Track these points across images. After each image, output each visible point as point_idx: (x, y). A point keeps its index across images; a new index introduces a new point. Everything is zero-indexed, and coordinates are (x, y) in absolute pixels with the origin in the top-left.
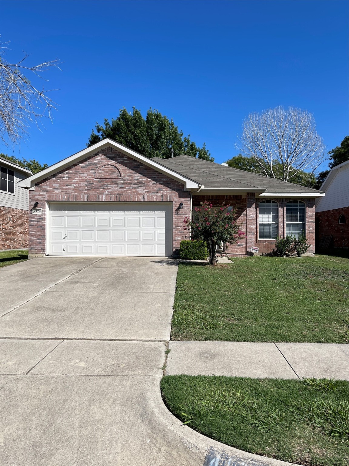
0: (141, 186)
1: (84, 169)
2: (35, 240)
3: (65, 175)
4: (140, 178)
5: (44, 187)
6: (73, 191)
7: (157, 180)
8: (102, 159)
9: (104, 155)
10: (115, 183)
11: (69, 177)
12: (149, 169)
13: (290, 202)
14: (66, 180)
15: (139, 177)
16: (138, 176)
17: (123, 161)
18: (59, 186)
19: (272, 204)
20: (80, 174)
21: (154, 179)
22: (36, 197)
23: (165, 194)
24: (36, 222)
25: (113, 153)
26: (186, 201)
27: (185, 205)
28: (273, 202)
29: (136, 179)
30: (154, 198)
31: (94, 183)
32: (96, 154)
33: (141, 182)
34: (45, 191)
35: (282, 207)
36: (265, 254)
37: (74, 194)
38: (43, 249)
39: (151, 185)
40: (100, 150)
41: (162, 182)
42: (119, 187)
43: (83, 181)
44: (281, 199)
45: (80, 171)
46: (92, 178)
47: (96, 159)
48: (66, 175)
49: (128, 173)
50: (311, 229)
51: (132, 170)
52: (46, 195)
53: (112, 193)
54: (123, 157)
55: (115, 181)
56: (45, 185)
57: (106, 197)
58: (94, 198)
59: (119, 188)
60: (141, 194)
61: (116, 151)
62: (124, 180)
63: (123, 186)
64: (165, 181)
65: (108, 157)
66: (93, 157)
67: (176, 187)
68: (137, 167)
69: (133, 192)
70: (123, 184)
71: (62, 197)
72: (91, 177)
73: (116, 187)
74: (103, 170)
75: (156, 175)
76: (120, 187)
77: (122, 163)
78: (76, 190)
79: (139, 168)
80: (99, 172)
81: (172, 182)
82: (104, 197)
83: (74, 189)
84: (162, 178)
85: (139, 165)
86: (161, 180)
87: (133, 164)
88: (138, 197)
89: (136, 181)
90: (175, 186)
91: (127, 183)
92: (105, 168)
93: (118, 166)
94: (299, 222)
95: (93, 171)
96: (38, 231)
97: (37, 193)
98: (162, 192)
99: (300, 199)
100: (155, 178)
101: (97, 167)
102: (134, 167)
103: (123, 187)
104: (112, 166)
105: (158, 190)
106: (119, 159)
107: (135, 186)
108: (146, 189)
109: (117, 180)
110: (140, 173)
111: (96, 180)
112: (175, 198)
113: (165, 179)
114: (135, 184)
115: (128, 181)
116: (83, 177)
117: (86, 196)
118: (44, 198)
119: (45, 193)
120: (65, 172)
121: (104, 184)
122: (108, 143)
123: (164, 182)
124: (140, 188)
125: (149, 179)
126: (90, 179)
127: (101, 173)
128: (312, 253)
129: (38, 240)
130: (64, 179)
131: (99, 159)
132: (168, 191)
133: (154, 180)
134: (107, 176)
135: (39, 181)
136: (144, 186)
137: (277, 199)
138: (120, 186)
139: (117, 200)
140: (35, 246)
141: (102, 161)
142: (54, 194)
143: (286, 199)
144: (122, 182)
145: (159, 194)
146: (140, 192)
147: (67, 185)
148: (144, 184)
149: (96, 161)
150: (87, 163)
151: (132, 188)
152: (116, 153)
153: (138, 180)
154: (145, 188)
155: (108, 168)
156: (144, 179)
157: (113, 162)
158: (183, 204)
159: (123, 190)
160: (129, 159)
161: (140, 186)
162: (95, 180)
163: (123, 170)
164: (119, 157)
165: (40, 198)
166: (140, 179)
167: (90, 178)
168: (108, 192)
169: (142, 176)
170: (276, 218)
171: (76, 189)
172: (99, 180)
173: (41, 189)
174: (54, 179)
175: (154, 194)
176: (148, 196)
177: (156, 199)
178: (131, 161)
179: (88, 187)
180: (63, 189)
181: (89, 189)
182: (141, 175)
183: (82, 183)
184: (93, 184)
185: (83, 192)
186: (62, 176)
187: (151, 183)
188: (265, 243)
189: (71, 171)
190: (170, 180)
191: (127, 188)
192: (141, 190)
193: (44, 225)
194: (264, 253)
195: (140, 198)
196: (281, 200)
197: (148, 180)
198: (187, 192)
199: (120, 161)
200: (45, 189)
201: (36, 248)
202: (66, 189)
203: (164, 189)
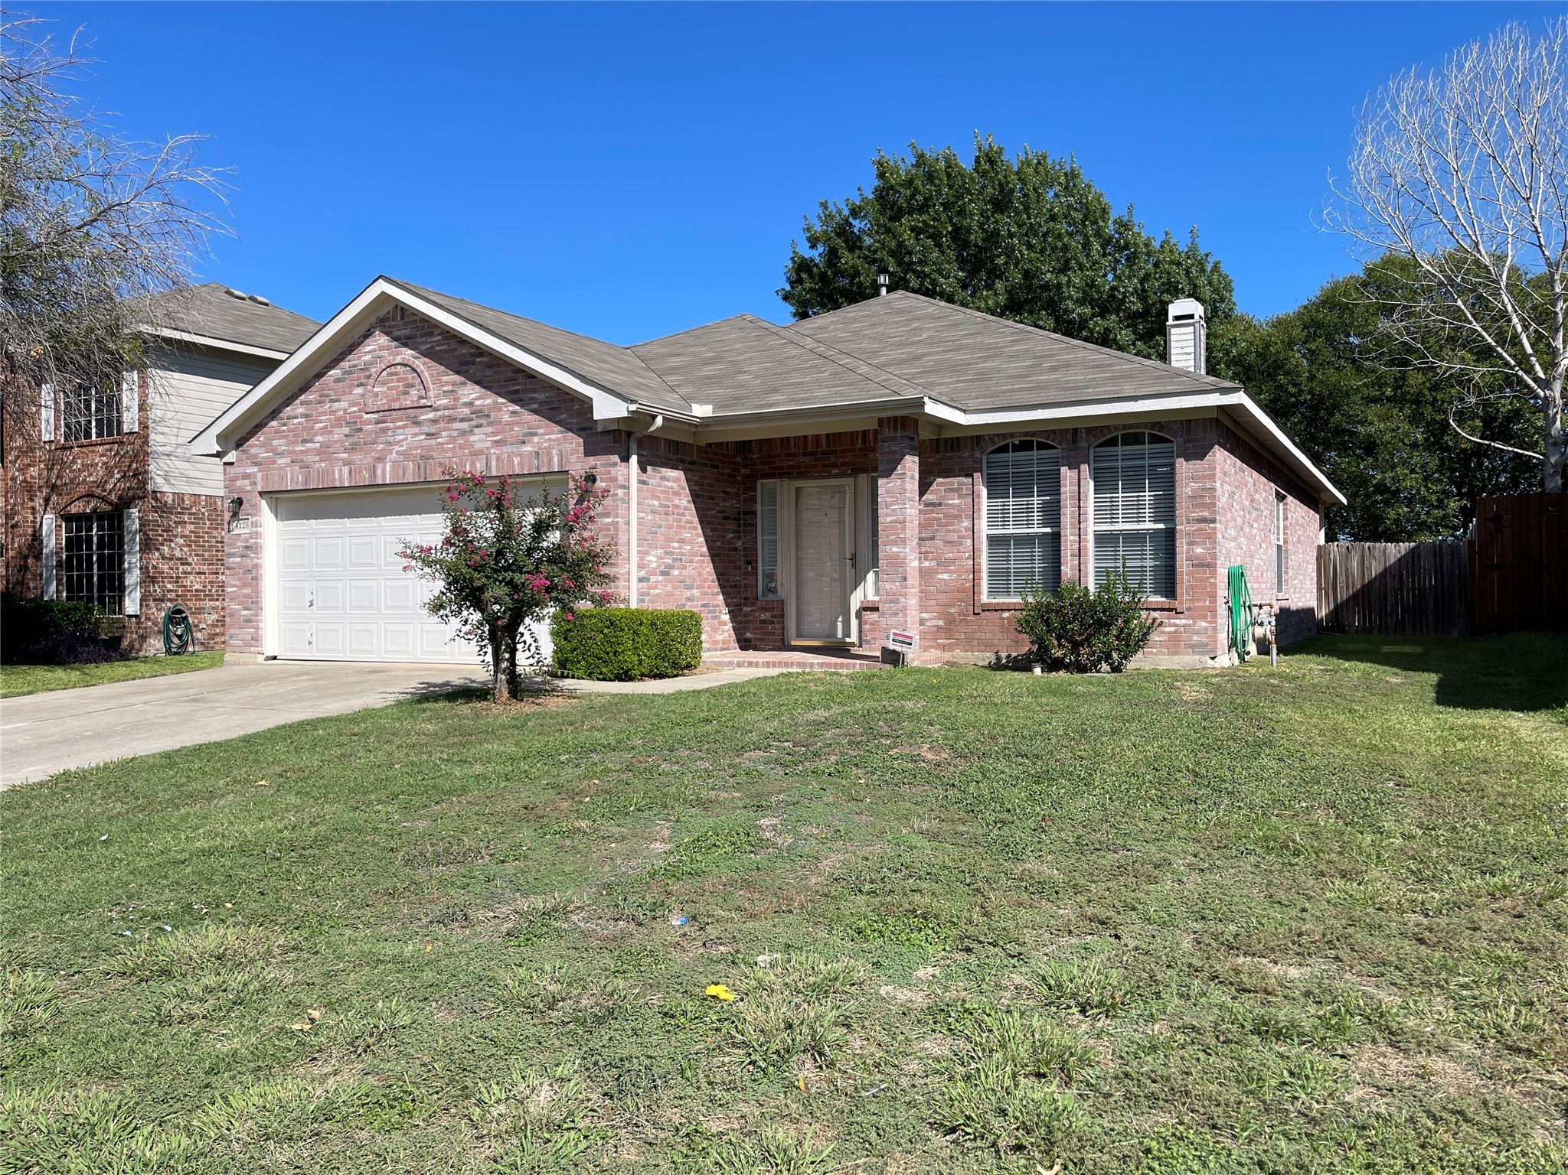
0: (479, 426)
1: (340, 384)
2: (239, 610)
3: (297, 409)
4: (478, 399)
5: (253, 451)
6: (317, 458)
7: (521, 400)
8: (381, 348)
9: (387, 334)
10: (414, 423)
11: (307, 416)
12: (499, 366)
13: (1113, 442)
14: (299, 423)
15: (473, 396)
16: (471, 392)
17: (432, 348)
18: (287, 445)
19: (1035, 454)
20: (332, 401)
21: (515, 396)
22: (239, 483)
23: (545, 448)
24: (238, 559)
25: (406, 324)
26: (604, 466)
27: (602, 480)
28: (1042, 446)
29: (465, 404)
30: (516, 460)
31: (364, 428)
32: (367, 335)
33: (479, 413)
34: (255, 464)
35: (1074, 465)
36: (1009, 656)
37: (317, 465)
38: (256, 639)
39: (506, 418)
40: (373, 319)
41: (535, 406)
42: (422, 434)
43: (339, 422)
44: (1067, 430)
45: (331, 392)
46: (360, 411)
47: (367, 349)
48: (301, 410)
49: (447, 383)
50: (1199, 550)
51: (458, 373)
52: (259, 475)
53: (406, 455)
54: (431, 334)
55: (411, 414)
56: (256, 445)
57: (393, 467)
58: (364, 478)
59: (423, 437)
60: (480, 452)
61: (415, 318)
62: (437, 410)
63: (433, 430)
64: (545, 402)
65: (395, 339)
66: (359, 344)
67: (574, 421)
68: (466, 363)
69: (461, 447)
70: (434, 421)
71: (294, 479)
72: (355, 409)
73: (415, 435)
74: (384, 383)
75: (519, 384)
76: (427, 435)
77: (430, 354)
78: (324, 453)
79: (473, 363)
80: (375, 390)
81: (564, 401)
82: (388, 469)
83: (319, 452)
84: (534, 391)
85: (472, 355)
86: (531, 399)
87: (457, 353)
88: (473, 464)
89: (467, 411)
90: (572, 417)
91: (443, 417)
92: (390, 374)
93: (421, 364)
94: (1155, 522)
95: (359, 391)
96: (244, 585)
97: (240, 470)
98: (536, 439)
99: (1154, 425)
100: (516, 392)
101: (369, 377)
102: (462, 364)
103: (433, 434)
104: (406, 365)
105: (525, 435)
106: (423, 343)
107: (465, 425)
108: (494, 434)
109: (418, 410)
110: (478, 383)
111: (369, 416)
112: (574, 459)
113: (543, 396)
114: (462, 420)
115: (446, 413)
116: (338, 410)
117: (346, 470)
118: (255, 483)
119: (256, 469)
120: (298, 401)
121: (388, 429)
122: (384, 297)
123: (541, 403)
124: (476, 430)
125: (501, 400)
126: (355, 417)
127: (381, 393)
128: (1203, 653)
129: (244, 613)
130: (296, 421)
131: (374, 350)
132: (553, 437)
133: (513, 401)
134: (394, 400)
135: (243, 433)
136: (490, 424)
137: (1053, 431)
138: (426, 429)
139: (419, 477)
140: (238, 631)
141: (381, 353)
142: (276, 469)
143: (1089, 430)
144: (431, 415)
145: (529, 448)
146: (478, 446)
147: (304, 441)
148: (488, 416)
149: (367, 358)
150: (345, 364)
151: (455, 434)
152: (414, 322)
153: (471, 404)
154: (489, 430)
155: (396, 374)
156: (488, 401)
157: (407, 354)
158: (598, 477)
159: (433, 442)
160: (446, 338)
161: (477, 427)
162: (366, 416)
163: (432, 376)
164: (421, 336)
165: (245, 484)
166: (478, 403)
167: (354, 412)
168: (397, 452)
169: (483, 390)
170: (1052, 514)
171: (325, 452)
172: (375, 416)
173: (247, 458)
174: (274, 423)
175: (514, 449)
176: (498, 459)
177: (521, 464)
178: (453, 344)
179: (351, 439)
180: (295, 452)
181: (353, 449)
182: (477, 388)
183: (336, 430)
184: (361, 430)
185: (338, 459)
186: (293, 414)
187: (507, 410)
188: (1006, 615)
189: (311, 396)
190: (557, 396)
191: (444, 434)
192: (480, 439)
193: (257, 566)
194: (1004, 655)
195: (478, 465)
196: (1069, 436)
197: (497, 403)
198: (607, 432)
199: (424, 347)
200: (256, 456)
201: (240, 637)
202: (302, 452)
203: (541, 431)
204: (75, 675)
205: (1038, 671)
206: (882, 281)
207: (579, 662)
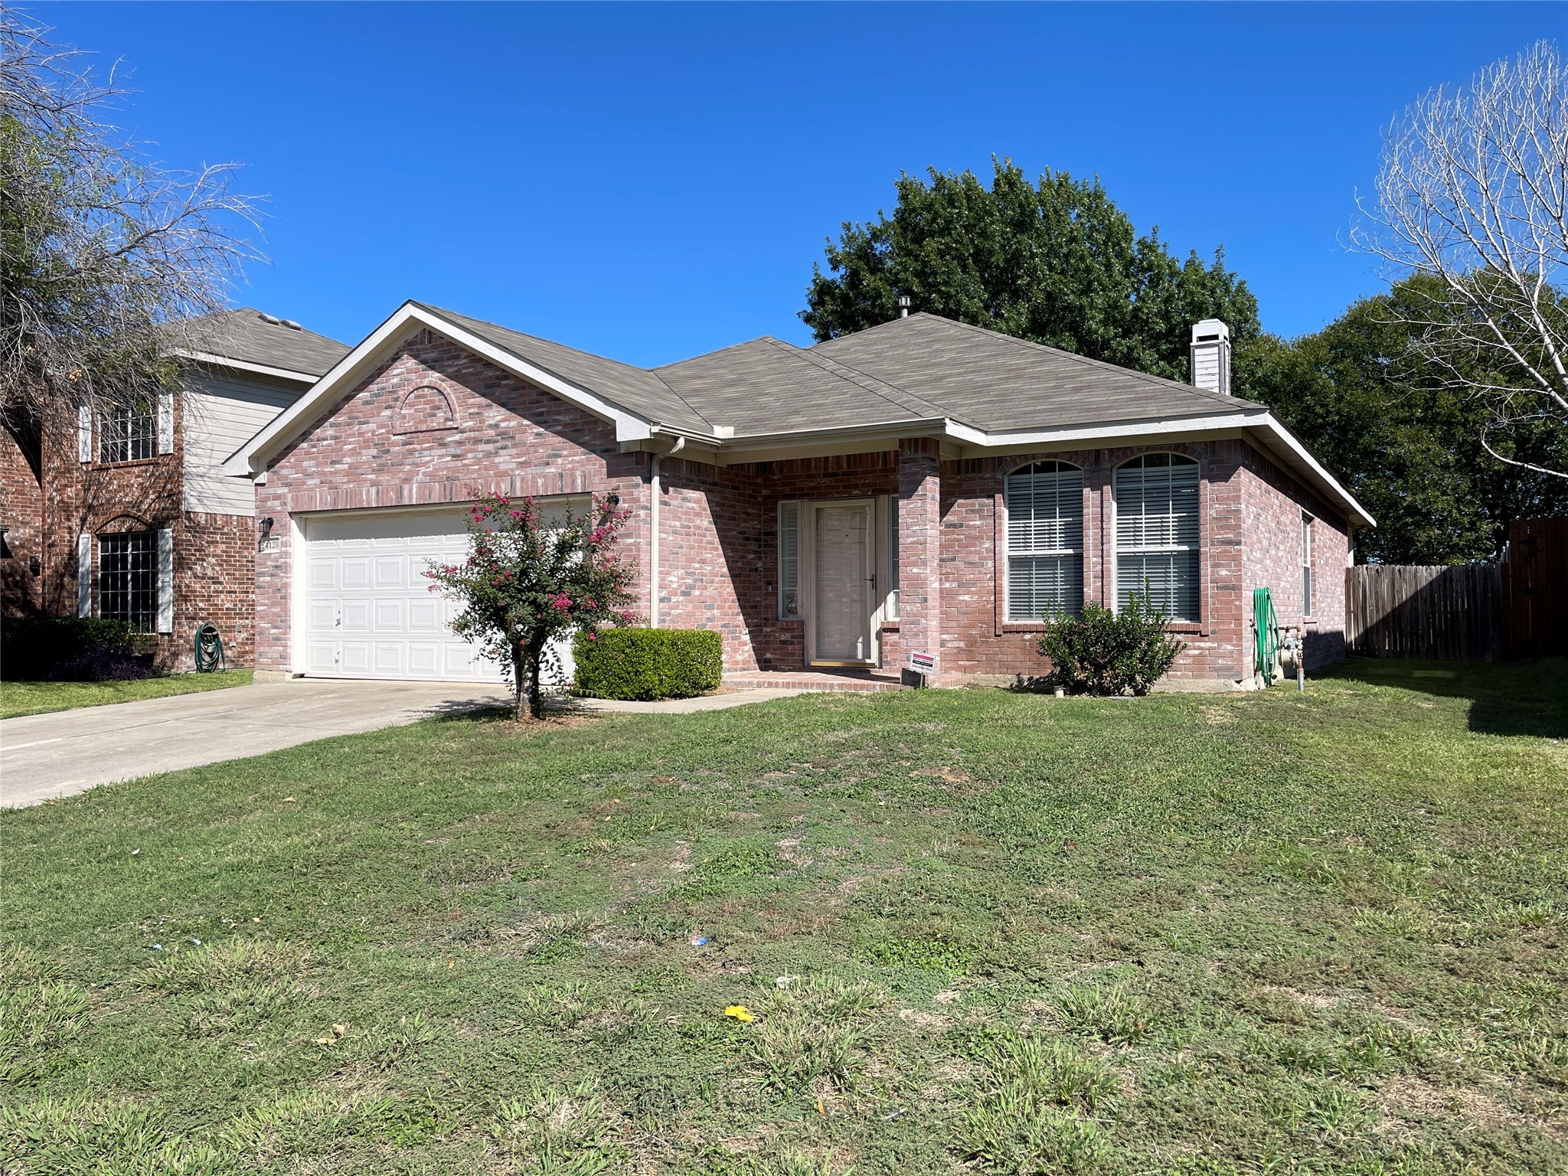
0: (504, 448)
1: (369, 407)
2: (268, 629)
3: (327, 430)
4: (503, 421)
5: (284, 472)
6: (346, 479)
7: (545, 422)
8: (409, 371)
9: (415, 357)
10: (441, 445)
11: (335, 438)
12: (524, 388)
13: (1136, 464)
14: (329, 445)
15: (499, 418)
16: (497, 415)
17: (459, 371)
18: (317, 466)
19: (1057, 475)
20: (360, 423)
21: (540, 419)
22: (269, 504)
23: (569, 469)
24: (269, 578)
25: (434, 347)
26: (626, 487)
27: (625, 501)
28: (1064, 467)
29: (491, 426)
30: (540, 482)
31: (392, 449)
32: (396, 358)
33: (505, 435)
34: (286, 485)
35: (1097, 487)
36: (1030, 679)
37: (346, 486)
38: (284, 657)
39: (531, 439)
40: (401, 343)
41: (560, 428)
42: (448, 455)
43: (367, 444)
44: (1089, 451)
45: (360, 415)
46: (388, 432)
47: (396, 372)
48: (330, 432)
49: (473, 406)
50: (1224, 572)
51: (483, 395)
52: (289, 496)
53: (432, 476)
54: (457, 357)
55: (437, 436)
56: (286, 467)
57: (419, 489)
58: (392, 499)
59: (449, 458)
60: (505, 474)
61: (442, 341)
62: (463, 432)
63: (458, 451)
64: (569, 424)
65: (423, 362)
66: (388, 367)
67: (598, 442)
68: (492, 386)
69: (486, 468)
70: (460, 443)
71: (322, 500)
72: (383, 431)
73: (442, 456)
74: (411, 405)
75: (543, 406)
76: (453, 456)
77: (457, 377)
78: (353, 474)
79: (498, 386)
80: (403, 412)
81: (587, 423)
82: (414, 490)
83: (347, 473)
84: (558, 413)
85: (498, 378)
86: (555, 421)
87: (483, 376)
88: (498, 485)
89: (492, 432)
90: (595, 438)
91: (468, 439)
92: (417, 397)
93: (448, 386)
94: (1179, 543)
95: (387, 413)
96: (274, 604)
97: (271, 491)
98: (560, 461)
99: (1177, 447)
100: (541, 414)
101: (397, 399)
102: (488, 386)
103: (459, 456)
104: (433, 388)
105: (549, 456)
106: (449, 366)
107: (490, 447)
108: (518, 455)
109: (445, 432)
110: (503, 405)
111: (396, 437)
112: (597, 480)
113: (567, 418)
114: (488, 442)
115: (472, 434)
116: (367, 432)
117: (373, 490)
118: (285, 504)
119: (286, 490)
120: (327, 424)
121: (415, 450)
122: (412, 321)
123: (565, 425)
124: (501, 452)
125: (526, 422)
126: (382, 439)
127: (409, 416)
128: (1228, 677)
129: (273, 631)
130: (325, 443)
131: (402, 373)
132: (577, 458)
133: (537, 423)
134: (421, 422)
135: (274, 455)
136: (514, 446)
137: (1076, 452)
138: (452, 451)
139: (445, 498)
140: (267, 649)
141: (409, 376)
142: (306, 490)
143: (1111, 451)
144: (457, 437)
145: (553, 470)
146: (503, 467)
147: (333, 463)
148: (513, 438)
149: (395, 380)
150: (374, 387)
151: (480, 455)
152: (442, 345)
153: (496, 426)
154: (514, 451)
155: (423, 396)
156: (513, 423)
157: (434, 377)
158: (621, 498)
159: (459, 463)
160: (473, 361)
161: (502, 448)
162: (393, 438)
163: (458, 398)
164: (448, 359)
165: (276, 504)
166: (503, 425)
167: (382, 434)
168: (423, 473)
169: (508, 412)
170: (1074, 535)
171: (353, 472)
172: (403, 437)
173: (278, 479)
174: (304, 445)
175: (538, 470)
176: (522, 480)
177: (545, 485)
178: (479, 367)
179: (379, 461)
180: (324, 473)
181: (380, 470)
182: (503, 410)
183: (364, 452)
184: (388, 451)
185: (365, 480)
186: (322, 436)
187: (532, 432)
188: (1028, 636)
189: (340, 418)
190: (581, 418)
191: (470, 455)
192: (505, 460)
193: (286, 586)
194: (1026, 677)
195: (503, 486)
196: (1092, 458)
197: (522, 425)
198: (629, 454)
199: (451, 370)
200: (286, 477)
201: (269, 655)
202: (331, 473)
203: (565, 453)
204: (108, 692)
205: (1060, 693)
206: (904, 303)
207: (600, 681)
